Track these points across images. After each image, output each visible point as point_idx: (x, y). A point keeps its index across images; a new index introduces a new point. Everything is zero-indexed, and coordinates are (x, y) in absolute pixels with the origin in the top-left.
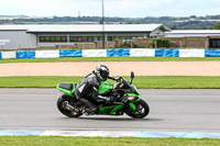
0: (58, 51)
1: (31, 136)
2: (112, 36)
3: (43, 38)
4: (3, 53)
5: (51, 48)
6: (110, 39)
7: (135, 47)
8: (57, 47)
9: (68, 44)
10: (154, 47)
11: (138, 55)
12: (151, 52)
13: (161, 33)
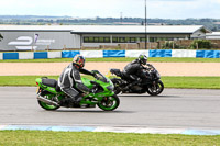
0: (101, 51)
1: (84, 132)
2: (154, 37)
3: (87, 38)
4: (49, 53)
5: (95, 48)
6: (152, 40)
7: (177, 48)
8: (101, 47)
9: (111, 44)
10: (195, 48)
11: (180, 56)
12: (192, 53)
13: (202, 35)
